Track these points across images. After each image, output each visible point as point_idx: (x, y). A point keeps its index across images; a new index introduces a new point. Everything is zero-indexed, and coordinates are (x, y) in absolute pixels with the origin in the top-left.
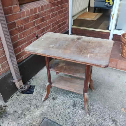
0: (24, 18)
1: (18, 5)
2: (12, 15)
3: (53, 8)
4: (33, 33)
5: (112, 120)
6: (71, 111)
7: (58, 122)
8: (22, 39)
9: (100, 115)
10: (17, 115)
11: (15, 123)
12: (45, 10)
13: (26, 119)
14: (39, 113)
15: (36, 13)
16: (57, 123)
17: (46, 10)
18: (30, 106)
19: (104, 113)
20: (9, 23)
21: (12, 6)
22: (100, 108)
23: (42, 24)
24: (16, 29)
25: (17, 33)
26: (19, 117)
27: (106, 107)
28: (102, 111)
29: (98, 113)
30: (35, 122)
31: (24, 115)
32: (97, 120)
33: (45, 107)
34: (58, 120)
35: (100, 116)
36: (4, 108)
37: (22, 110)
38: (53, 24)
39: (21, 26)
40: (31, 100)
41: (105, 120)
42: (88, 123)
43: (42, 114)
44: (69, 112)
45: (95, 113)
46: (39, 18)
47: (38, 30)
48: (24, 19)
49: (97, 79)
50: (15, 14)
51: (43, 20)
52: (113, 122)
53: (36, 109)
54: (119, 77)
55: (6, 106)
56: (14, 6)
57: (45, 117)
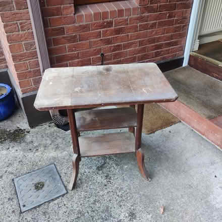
0: (81, 24)
1: (73, 5)
2: (61, 18)
3: (146, 14)
4: (95, 48)
5: (130, 213)
6: (89, 172)
7: (62, 176)
8: (73, 52)
9: (121, 197)
10: (31, 146)
11: (22, 153)
12: (127, 17)
13: (35, 155)
14: (54, 155)
15: (106, 20)
16: (60, 177)
17: (130, 17)
18: (51, 144)
19: (129, 198)
20: (53, 28)
21: (62, 6)
22: (130, 189)
23: (116, 37)
24: (64, 38)
25: (65, 43)
26: (30, 150)
27: (141, 193)
28: (129, 194)
29: (120, 194)
30: (41, 163)
31: (37, 150)
32: (110, 200)
33: (65, 153)
34: (66, 174)
35: (119, 199)
36: (26, 133)
37: (39, 144)
38: (143, 41)
39: (74, 34)
40: (58, 138)
41: (121, 206)
42: (96, 197)
43: (54, 158)
44: (86, 172)
45: (118, 191)
46: (112, 28)
47: (106, 46)
48: (80, 26)
49: (169, 151)
50: (65, 18)
51: (118, 31)
52: (130, 216)
53: (54, 150)
54: (212, 164)
55: (28, 132)
56: (65, 5)
57: (55, 163)
